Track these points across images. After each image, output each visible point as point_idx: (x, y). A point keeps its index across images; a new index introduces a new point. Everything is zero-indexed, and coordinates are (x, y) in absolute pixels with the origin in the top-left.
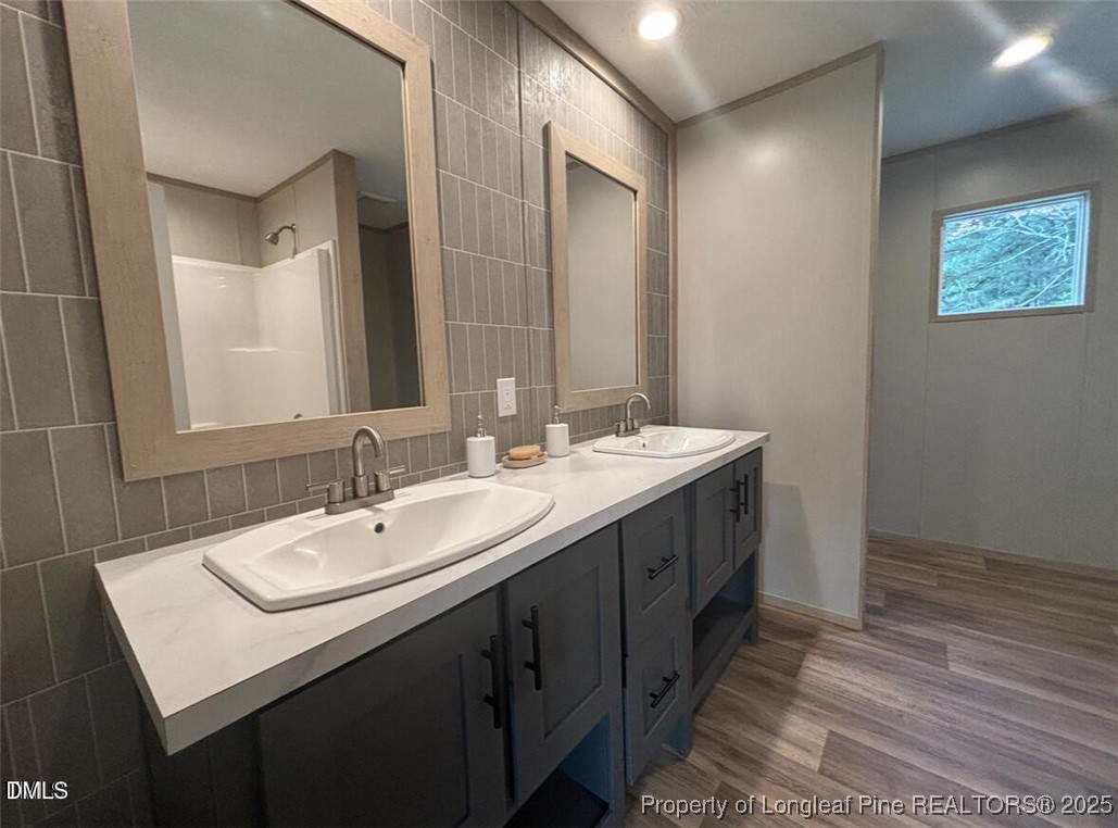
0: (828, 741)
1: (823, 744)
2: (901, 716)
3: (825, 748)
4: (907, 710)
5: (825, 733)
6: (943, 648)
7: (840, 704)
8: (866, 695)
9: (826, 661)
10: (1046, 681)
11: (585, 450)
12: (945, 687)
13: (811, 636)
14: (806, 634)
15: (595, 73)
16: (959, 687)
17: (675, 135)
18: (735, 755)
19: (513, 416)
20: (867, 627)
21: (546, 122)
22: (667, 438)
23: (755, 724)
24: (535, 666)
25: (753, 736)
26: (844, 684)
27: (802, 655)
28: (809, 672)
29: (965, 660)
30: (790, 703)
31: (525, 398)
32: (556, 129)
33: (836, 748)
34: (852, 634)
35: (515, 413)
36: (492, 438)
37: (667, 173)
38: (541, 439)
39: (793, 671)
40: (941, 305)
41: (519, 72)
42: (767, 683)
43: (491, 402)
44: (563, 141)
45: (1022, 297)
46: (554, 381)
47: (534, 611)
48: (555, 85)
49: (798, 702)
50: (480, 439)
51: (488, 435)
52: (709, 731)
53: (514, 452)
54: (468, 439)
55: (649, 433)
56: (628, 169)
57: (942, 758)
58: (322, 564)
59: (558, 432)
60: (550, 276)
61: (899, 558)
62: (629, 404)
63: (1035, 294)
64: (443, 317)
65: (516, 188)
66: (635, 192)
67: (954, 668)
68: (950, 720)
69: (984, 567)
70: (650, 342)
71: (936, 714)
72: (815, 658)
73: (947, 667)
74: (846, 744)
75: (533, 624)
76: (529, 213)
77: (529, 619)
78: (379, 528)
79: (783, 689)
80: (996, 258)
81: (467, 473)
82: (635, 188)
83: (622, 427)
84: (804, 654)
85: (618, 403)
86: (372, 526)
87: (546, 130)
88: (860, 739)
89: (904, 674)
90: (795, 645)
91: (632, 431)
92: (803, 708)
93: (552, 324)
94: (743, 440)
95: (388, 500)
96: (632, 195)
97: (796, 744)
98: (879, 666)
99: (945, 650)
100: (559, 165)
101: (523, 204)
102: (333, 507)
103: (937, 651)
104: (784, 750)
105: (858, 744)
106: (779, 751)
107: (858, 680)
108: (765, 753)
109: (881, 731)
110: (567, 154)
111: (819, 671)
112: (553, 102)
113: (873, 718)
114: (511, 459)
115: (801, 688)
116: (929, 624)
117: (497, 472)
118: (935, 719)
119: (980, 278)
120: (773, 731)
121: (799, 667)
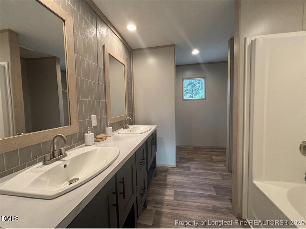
0: (174, 193)
1: (173, 194)
2: (185, 183)
3: (174, 194)
4: (186, 181)
5: (173, 191)
6: (189, 167)
7: (175, 184)
8: (179, 181)
9: (171, 176)
10: (205, 169)
11: (116, 134)
12: (191, 175)
13: (167, 171)
14: (166, 171)
15: (115, 34)
16: (193, 174)
17: (132, 52)
18: (157, 203)
19: (96, 126)
20: (177, 166)
21: (103, 44)
22: (135, 128)
23: (160, 194)
24: (123, 193)
25: (160, 197)
26: (175, 180)
27: (166, 176)
28: (168, 179)
29: (193, 168)
30: (166, 187)
31: (99, 121)
32: (106, 47)
33: (176, 194)
34: (174, 169)
35: (96, 125)
36: (93, 133)
37: (131, 61)
38: (104, 132)
39: (165, 180)
40: (184, 97)
41: (97, 30)
42: (160, 184)
43: (90, 122)
44: (108, 50)
45: (192, 94)
46: (106, 115)
47: (123, 179)
48: (106, 35)
49: (167, 186)
50: (89, 134)
51: (92, 132)
52: (151, 200)
53: (98, 136)
54: (85, 134)
55: (131, 127)
56: (122, 59)
57: (193, 189)
58: (48, 182)
59: (109, 129)
60: (105, 86)
61: (180, 150)
62: (126, 120)
63: (194, 93)
64: (76, 98)
65: (96, 62)
66: (124, 65)
67: (192, 170)
68: (193, 181)
69: (193, 149)
70: (129, 103)
71: (191, 180)
72: (169, 176)
73: (191, 171)
74: (177, 192)
75: (123, 182)
76: (99, 68)
77: (122, 181)
78: (65, 166)
79: (164, 184)
80: (188, 86)
81: (84, 144)
82: (124, 64)
83: (125, 127)
84: (166, 175)
85: (122, 120)
86: (63, 166)
87: (104, 46)
88: (180, 190)
89: (185, 174)
90: (165, 174)
91: (127, 127)
92: (168, 188)
93: (106, 99)
94: (153, 128)
95: (65, 157)
96: (123, 66)
97: (168, 196)
98: (181, 174)
99: (190, 167)
100: (107, 56)
101: (98, 66)
102: (45, 162)
103: (188, 168)
104: (167, 198)
105: (179, 191)
106: (165, 199)
107: (177, 178)
108: (163, 200)
109: (183, 187)
110: (109, 54)
111: (171, 178)
112: (105, 39)
113: (181, 185)
114: (97, 139)
115: (168, 183)
116: (187, 163)
117: (94, 143)
118: (191, 182)
119: (186, 90)
120: (163, 195)
121: (166, 179)
